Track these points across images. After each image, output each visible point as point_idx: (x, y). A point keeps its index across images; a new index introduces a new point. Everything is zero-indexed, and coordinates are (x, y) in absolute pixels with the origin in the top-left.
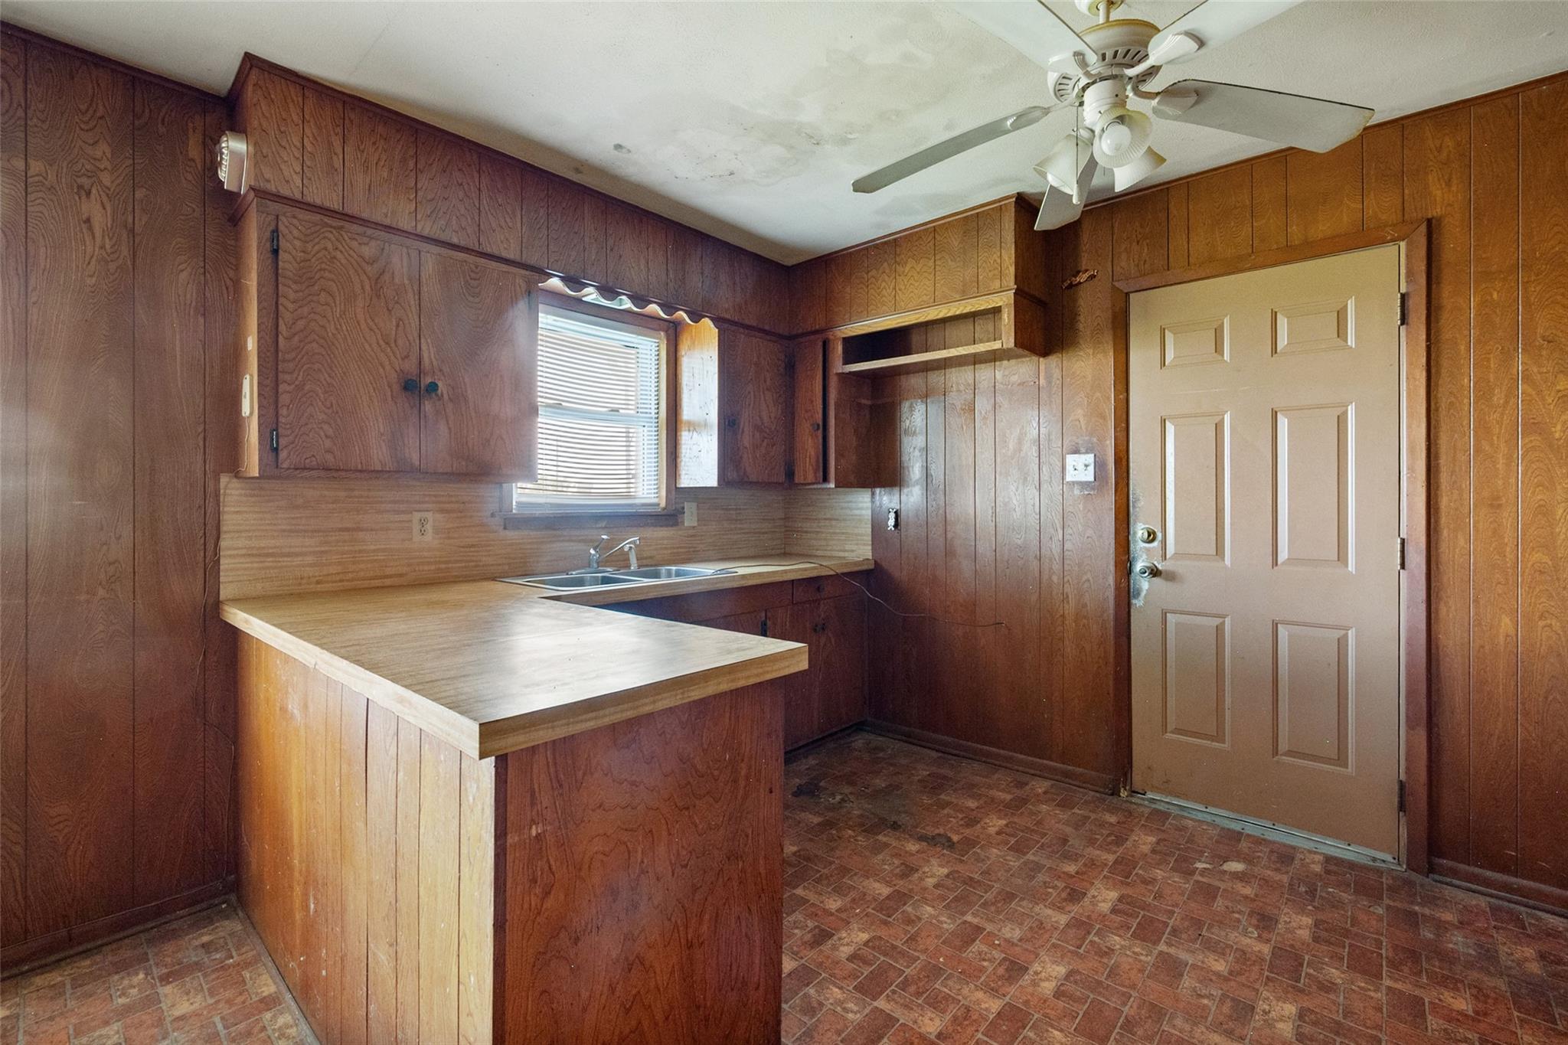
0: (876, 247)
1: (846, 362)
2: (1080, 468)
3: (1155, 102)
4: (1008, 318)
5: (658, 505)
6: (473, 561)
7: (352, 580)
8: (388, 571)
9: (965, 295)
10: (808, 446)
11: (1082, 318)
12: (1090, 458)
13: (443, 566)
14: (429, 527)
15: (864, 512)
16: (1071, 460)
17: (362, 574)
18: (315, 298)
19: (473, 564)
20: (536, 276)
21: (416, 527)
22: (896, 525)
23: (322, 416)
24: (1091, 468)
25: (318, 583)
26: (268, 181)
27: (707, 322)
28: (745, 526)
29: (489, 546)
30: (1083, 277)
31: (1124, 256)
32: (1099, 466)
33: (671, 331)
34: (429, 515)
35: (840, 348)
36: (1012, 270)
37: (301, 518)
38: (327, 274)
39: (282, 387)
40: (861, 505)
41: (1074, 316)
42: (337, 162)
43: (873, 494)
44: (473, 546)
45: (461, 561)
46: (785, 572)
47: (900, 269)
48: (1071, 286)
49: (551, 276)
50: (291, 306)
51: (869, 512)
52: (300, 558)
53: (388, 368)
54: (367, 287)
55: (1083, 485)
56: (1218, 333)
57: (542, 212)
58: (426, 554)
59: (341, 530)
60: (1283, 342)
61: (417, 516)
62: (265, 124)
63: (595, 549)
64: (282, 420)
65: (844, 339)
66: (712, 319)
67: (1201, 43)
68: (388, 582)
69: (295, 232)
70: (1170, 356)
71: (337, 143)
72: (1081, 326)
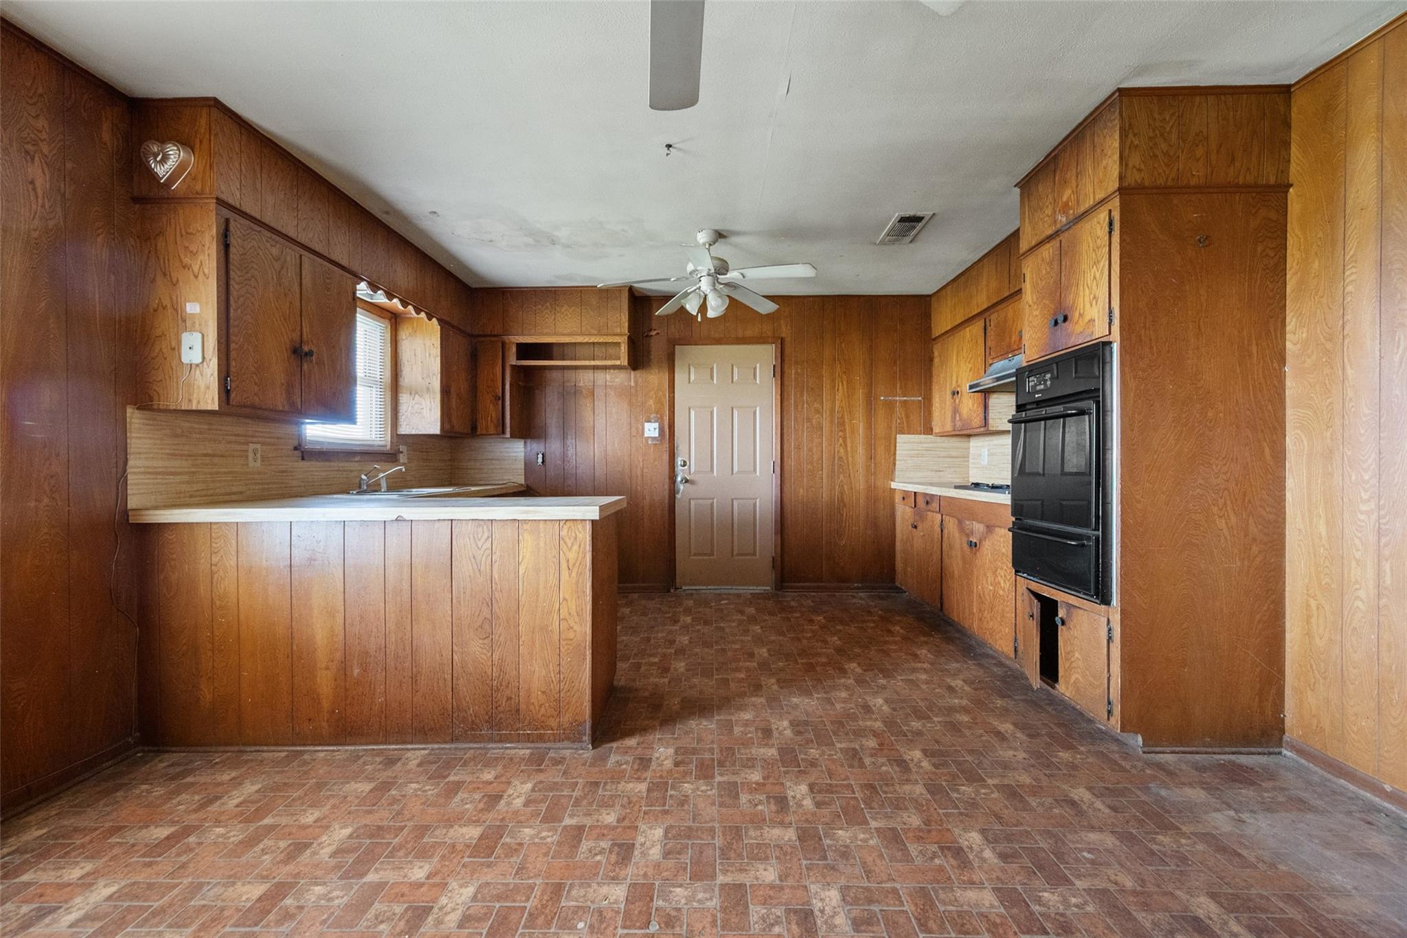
0: (542, 291)
1: (518, 358)
2: (651, 430)
3: (721, 286)
4: (624, 349)
5: (386, 446)
6: (283, 483)
7: (212, 495)
8: (235, 489)
9: (600, 334)
10: (489, 410)
11: (652, 353)
12: (656, 425)
13: (266, 486)
14: (259, 455)
15: (518, 454)
16: (647, 425)
17: (218, 490)
18: (248, 282)
19: (283, 486)
20: (356, 279)
21: (251, 455)
22: (543, 463)
23: (253, 369)
24: (657, 430)
25: (191, 496)
26: (223, 193)
27: (434, 320)
28: (432, 464)
29: (293, 472)
30: (653, 333)
31: (673, 326)
32: (661, 430)
33: (393, 320)
34: (258, 446)
35: (514, 349)
36: (627, 324)
37: (179, 444)
38: (255, 266)
39: (233, 346)
40: (516, 450)
41: (649, 352)
42: (258, 185)
43: (525, 442)
44: (283, 472)
45: (277, 483)
46: (494, 489)
47: (558, 308)
48: (647, 336)
49: (363, 280)
50: (236, 286)
51: (523, 454)
52: (179, 477)
53: (285, 337)
54: (275, 277)
55: (654, 438)
56: (712, 369)
57: (359, 234)
58: (256, 476)
59: (205, 455)
60: (736, 378)
61: (252, 446)
62: (221, 151)
63: (366, 475)
64: (233, 369)
65: (517, 344)
66: (438, 319)
67: (744, 277)
68: (234, 497)
69: (239, 232)
70: (692, 378)
71: (258, 171)
72: (652, 357)
